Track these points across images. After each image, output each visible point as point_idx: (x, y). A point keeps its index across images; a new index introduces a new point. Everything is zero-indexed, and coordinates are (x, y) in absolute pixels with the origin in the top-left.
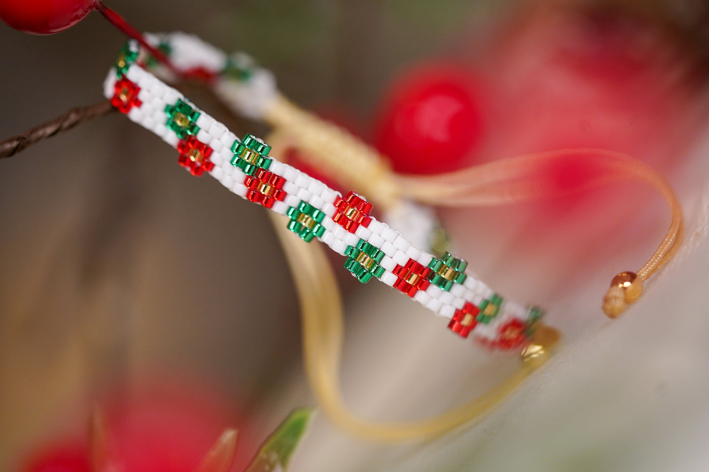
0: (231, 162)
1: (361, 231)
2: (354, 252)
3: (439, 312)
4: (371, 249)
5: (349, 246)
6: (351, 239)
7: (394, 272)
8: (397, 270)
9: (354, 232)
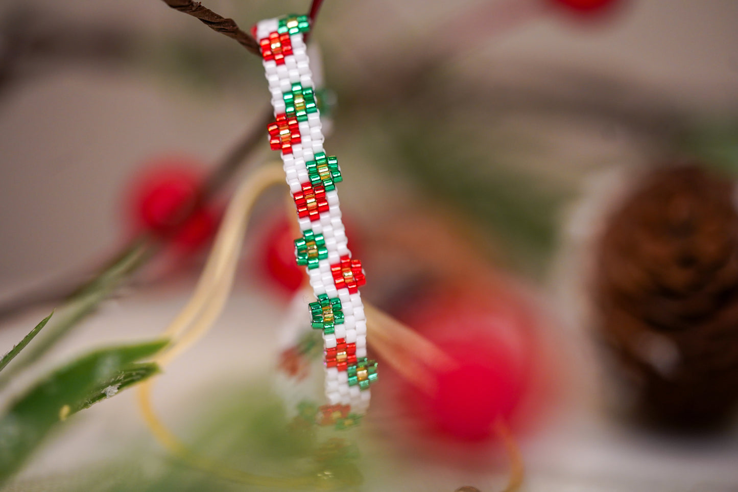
0: (307, 164)
1: (344, 293)
2: (325, 301)
3: (330, 393)
4: (338, 311)
5: (325, 294)
6: (331, 291)
7: (338, 340)
8: (341, 342)
9: (338, 288)
